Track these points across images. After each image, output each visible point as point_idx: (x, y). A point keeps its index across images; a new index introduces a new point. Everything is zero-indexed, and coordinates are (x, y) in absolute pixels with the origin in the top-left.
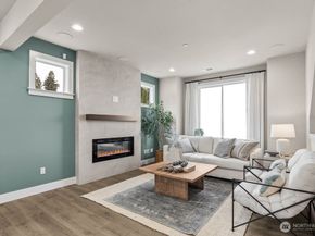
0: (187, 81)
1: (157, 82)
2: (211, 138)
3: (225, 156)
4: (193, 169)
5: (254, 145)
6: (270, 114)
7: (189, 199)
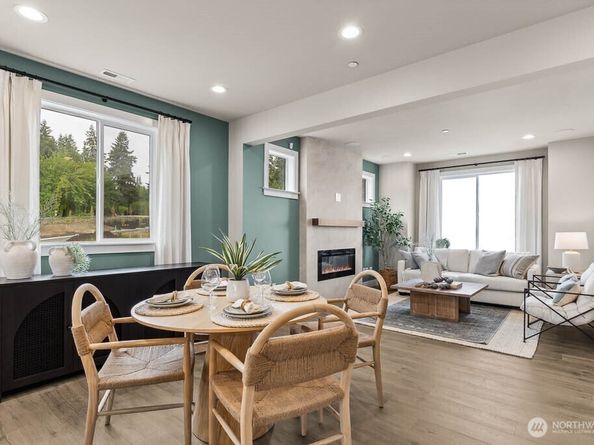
0: (421, 168)
1: (376, 169)
2: (467, 251)
3: (491, 274)
4: (460, 287)
5: (532, 259)
6: (552, 217)
7: (459, 321)
